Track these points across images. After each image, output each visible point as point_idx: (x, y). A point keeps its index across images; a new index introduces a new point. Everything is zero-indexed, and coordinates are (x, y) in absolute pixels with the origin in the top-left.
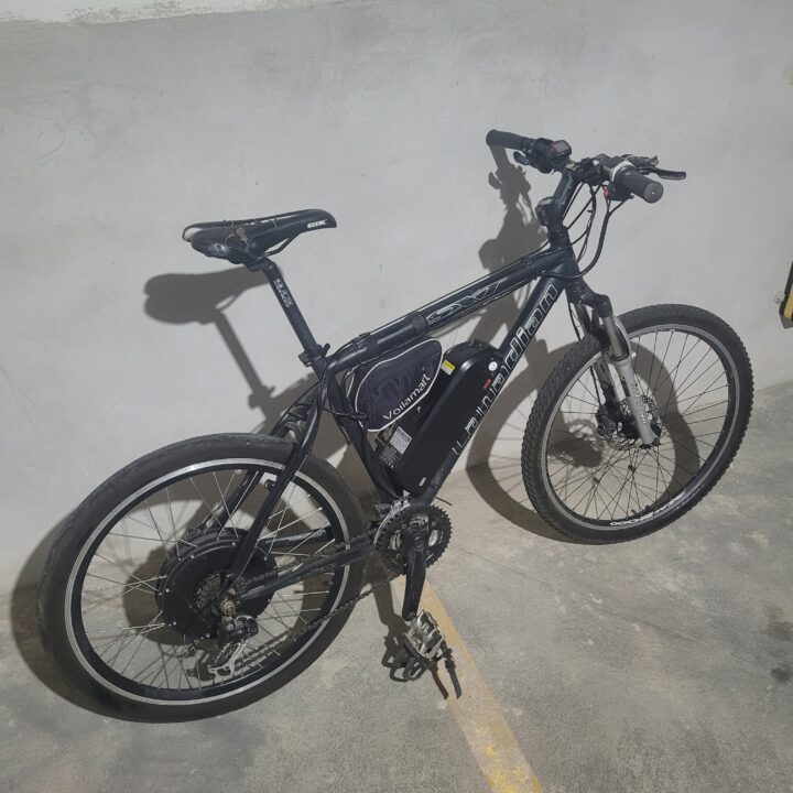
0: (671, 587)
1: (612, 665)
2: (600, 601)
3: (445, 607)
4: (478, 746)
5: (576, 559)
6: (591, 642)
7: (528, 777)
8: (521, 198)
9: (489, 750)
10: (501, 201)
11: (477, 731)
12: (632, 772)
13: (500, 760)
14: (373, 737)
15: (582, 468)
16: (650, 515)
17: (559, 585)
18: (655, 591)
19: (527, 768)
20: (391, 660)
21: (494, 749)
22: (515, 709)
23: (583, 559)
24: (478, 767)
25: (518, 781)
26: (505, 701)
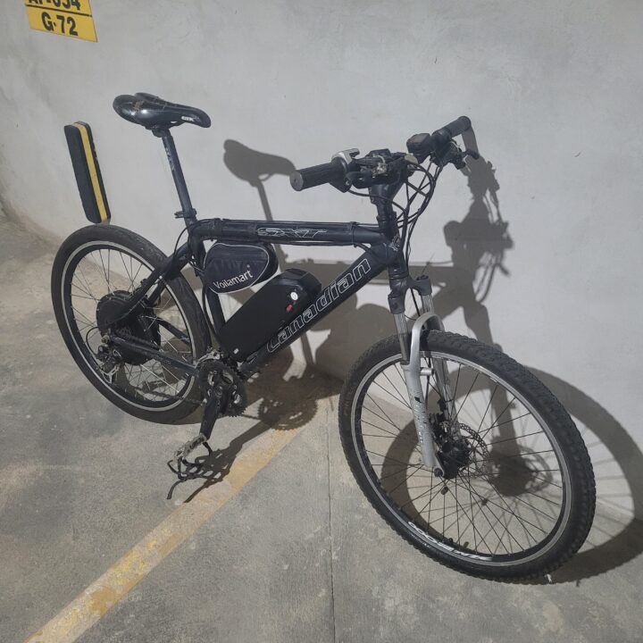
0: (389, 605)
1: (271, 589)
2: (334, 557)
3: (265, 467)
4: (154, 536)
5: (373, 525)
6: (286, 567)
7: (140, 574)
8: (488, 194)
9: (152, 544)
10: (468, 189)
11: (166, 530)
12: (173, 638)
13: (147, 552)
14: (137, 480)
15: (490, 487)
16: (450, 549)
17: (335, 524)
18: (374, 594)
19: (149, 570)
20: (201, 461)
21: (155, 546)
22: (194, 544)
23: (376, 530)
24: (136, 543)
25: (134, 569)
26: (199, 535)
